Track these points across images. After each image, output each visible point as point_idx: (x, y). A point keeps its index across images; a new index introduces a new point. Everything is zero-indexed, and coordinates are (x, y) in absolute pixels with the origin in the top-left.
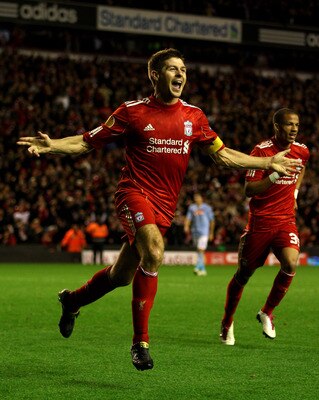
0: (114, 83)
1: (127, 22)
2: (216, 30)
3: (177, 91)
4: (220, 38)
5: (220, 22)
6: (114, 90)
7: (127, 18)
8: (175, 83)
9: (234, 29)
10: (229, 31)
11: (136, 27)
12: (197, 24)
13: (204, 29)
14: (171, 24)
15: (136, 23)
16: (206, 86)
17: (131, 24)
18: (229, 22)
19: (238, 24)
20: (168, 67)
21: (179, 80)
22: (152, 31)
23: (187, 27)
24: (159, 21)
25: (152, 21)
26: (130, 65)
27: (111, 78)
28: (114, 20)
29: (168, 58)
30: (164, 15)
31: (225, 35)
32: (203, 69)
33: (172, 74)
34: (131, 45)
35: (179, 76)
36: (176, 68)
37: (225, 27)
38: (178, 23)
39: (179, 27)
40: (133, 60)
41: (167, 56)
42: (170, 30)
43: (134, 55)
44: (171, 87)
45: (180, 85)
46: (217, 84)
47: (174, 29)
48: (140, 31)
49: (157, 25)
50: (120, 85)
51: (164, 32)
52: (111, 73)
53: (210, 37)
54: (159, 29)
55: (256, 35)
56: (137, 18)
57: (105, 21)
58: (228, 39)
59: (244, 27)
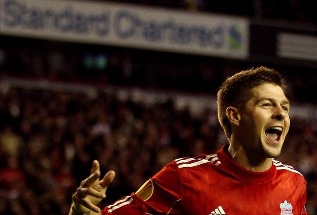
0: (26, 126)
1: (50, 21)
2: (204, 35)
3: (274, 145)
4: (209, 50)
5: (210, 22)
6: (26, 138)
7: (49, 14)
8: (270, 130)
9: (234, 34)
10: (227, 38)
11: (66, 29)
12: (169, 25)
13: (183, 33)
14: (125, 25)
15: (64, 22)
16: (186, 133)
17: (56, 24)
18: (227, 22)
19: (242, 25)
20: (258, 101)
21: (278, 125)
22: (91, 37)
23: (153, 31)
24: (104, 18)
25: (93, 19)
26: (54, 95)
27: (21, 116)
28: (27, 17)
29: (257, 84)
30: (114, 10)
31: (219, 45)
32: (181, 102)
33: (265, 114)
34: (56, 61)
35: (279, 117)
36: (274, 104)
37: (219, 31)
38: (137, 22)
39: (140, 30)
40: (58, 87)
41: (256, 80)
42: (124, 35)
43: (62, 77)
44: (264, 137)
45: (279, 133)
46: (205, 130)
47: (131, 33)
48: (72, 36)
49: (102, 25)
50: (37, 130)
51: (112, 39)
52: (22, 109)
53: (193, 47)
54: (104, 32)
55: (273, 46)
56: (67, 14)
57: (10, 18)
58: (225, 51)
59: (254, 31)
